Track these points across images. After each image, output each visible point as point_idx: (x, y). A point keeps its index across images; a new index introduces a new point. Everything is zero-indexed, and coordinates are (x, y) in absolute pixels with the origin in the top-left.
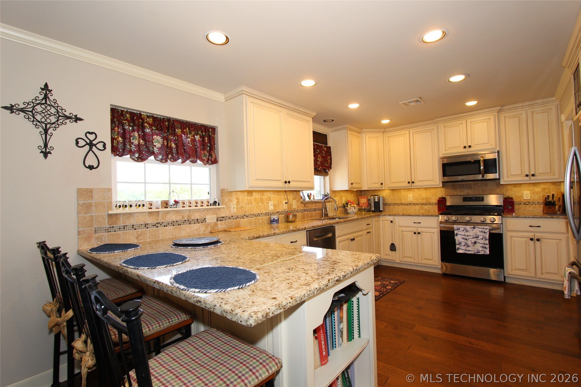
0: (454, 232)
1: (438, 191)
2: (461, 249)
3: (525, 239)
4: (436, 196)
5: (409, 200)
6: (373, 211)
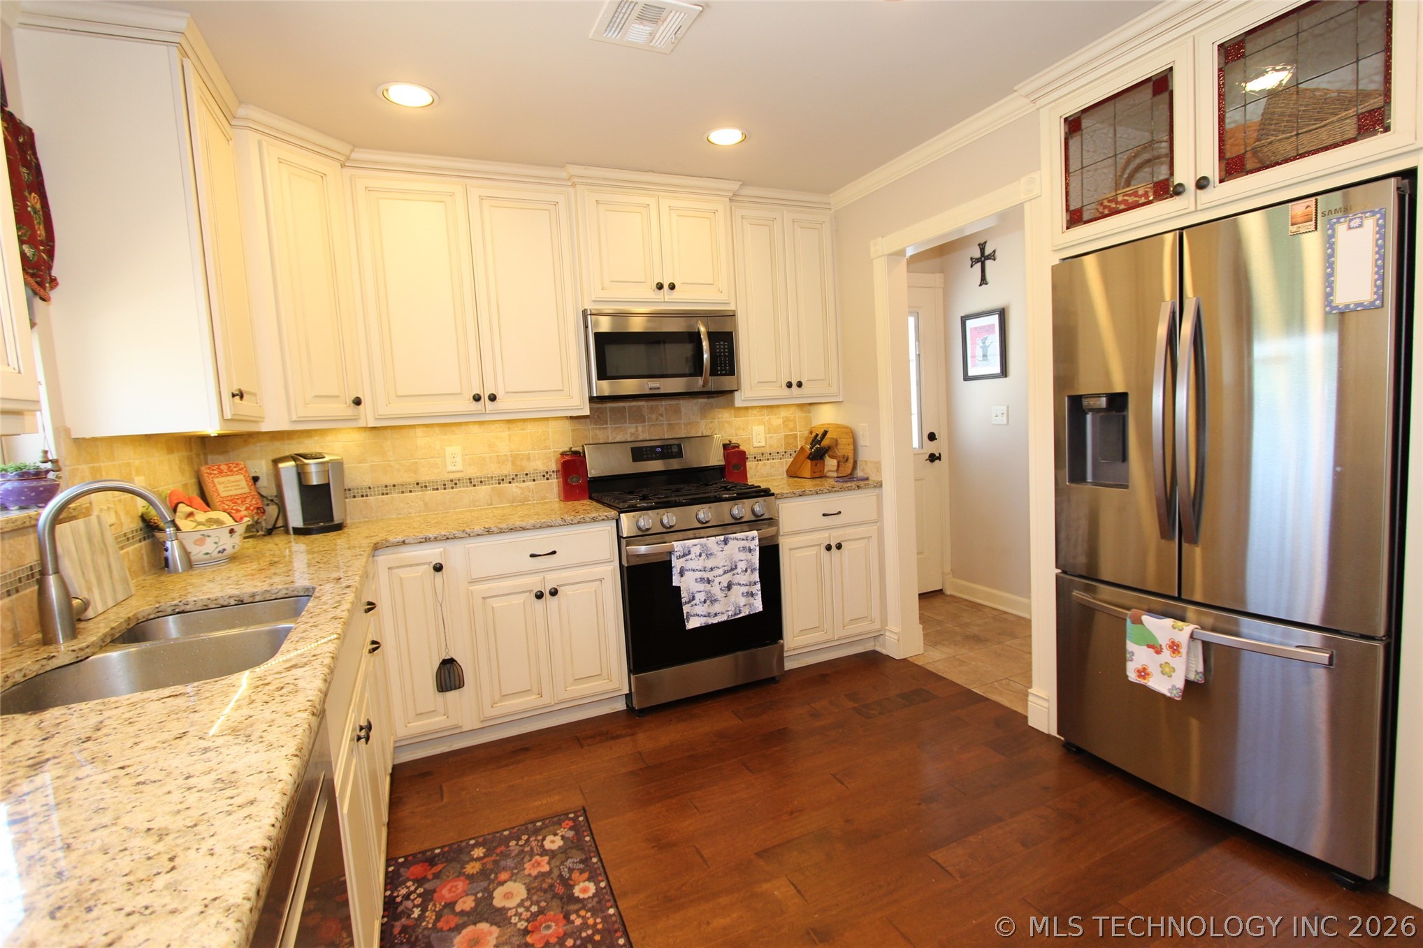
0: (669, 566)
1: (550, 430)
2: (694, 616)
3: (813, 552)
4: (546, 448)
5: (451, 468)
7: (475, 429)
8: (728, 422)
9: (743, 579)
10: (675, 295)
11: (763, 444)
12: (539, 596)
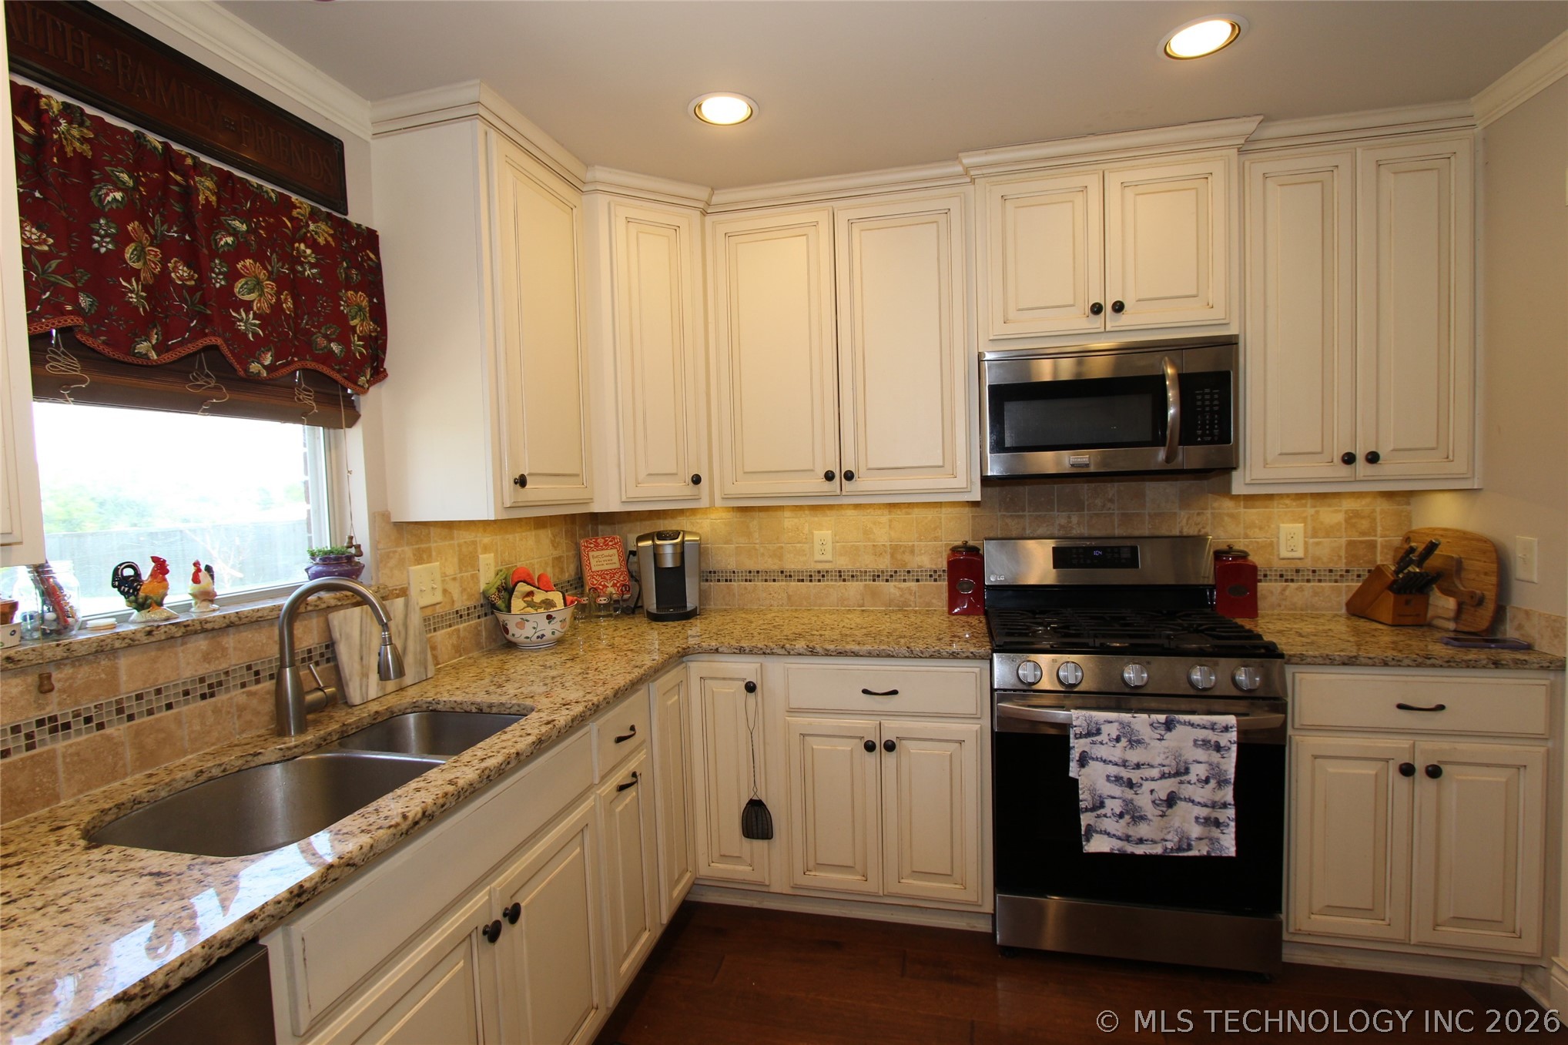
2: (1101, 832)
3: (1369, 770)
4: (936, 539)
5: (818, 557)
6: (652, 616)
7: (850, 511)
8: (1232, 516)
9: (1202, 794)
10: (1124, 320)
11: (1300, 553)
12: (870, 747)
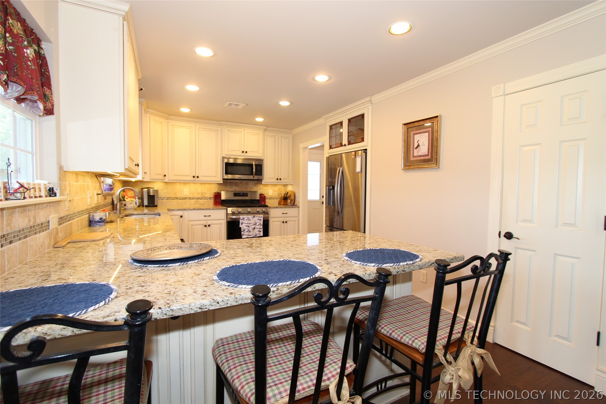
0: (239, 222)
1: (212, 186)
2: (244, 235)
3: (279, 223)
4: (211, 191)
5: (185, 194)
6: (146, 206)
7: (192, 185)
8: (262, 188)
9: (258, 227)
10: (247, 154)
11: (272, 195)
12: (205, 226)
